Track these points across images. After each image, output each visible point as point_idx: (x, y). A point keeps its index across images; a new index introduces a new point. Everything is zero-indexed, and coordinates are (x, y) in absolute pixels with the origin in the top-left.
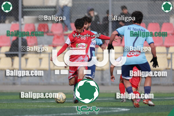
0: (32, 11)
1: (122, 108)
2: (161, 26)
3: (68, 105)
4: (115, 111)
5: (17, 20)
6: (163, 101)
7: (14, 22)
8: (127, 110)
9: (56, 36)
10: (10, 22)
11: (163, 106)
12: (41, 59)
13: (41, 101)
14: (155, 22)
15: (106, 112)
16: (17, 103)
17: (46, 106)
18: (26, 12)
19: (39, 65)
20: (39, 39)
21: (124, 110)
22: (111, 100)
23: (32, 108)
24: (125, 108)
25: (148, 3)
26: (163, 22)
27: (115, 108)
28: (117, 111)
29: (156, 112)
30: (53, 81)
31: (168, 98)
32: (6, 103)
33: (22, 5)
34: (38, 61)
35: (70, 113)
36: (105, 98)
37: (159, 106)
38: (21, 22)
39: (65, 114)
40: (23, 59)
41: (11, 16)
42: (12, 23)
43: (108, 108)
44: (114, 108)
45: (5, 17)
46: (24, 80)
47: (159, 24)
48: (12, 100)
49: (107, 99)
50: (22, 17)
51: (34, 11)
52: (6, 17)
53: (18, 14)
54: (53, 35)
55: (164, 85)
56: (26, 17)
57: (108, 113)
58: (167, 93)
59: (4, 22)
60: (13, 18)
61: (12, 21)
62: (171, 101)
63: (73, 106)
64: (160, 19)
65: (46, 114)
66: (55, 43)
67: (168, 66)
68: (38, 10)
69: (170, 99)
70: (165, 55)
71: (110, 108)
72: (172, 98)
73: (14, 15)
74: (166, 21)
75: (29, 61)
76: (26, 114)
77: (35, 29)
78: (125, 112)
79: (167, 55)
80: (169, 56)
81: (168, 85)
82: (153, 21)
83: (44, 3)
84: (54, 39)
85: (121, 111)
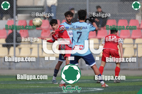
0: (24, 10)
1: (97, 88)
2: (129, 22)
3: (53, 86)
4: (91, 90)
5: (12, 17)
6: (131, 82)
7: (10, 19)
8: (101, 89)
9: (43, 30)
10: (6, 19)
11: (130, 86)
12: (31, 49)
13: (31, 83)
14: (124, 19)
15: (85, 91)
16: (13, 84)
17: (36, 86)
18: (19, 10)
19: (30, 53)
20: (30, 32)
21: (99, 89)
22: (88, 81)
23: (24, 88)
24: (100, 88)
25: (118, 4)
26: (130, 19)
27: (92, 88)
28: (93, 90)
29: (125, 91)
30: (41, 66)
31: (134, 80)
32: (4, 84)
33: (16, 5)
34: (29, 50)
35: (56, 92)
36: (83, 80)
37: (127, 86)
38: (15, 19)
39: (51, 93)
40: (17, 49)
41: (8, 14)
42: (8, 20)
43: (86, 88)
44: (90, 88)
45: (2, 15)
46: (18, 65)
47: (128, 20)
48: (8, 82)
49: (85, 81)
50: (17, 15)
51: (26, 10)
52: (4, 15)
53: (13, 12)
54: (41, 29)
55: (131, 70)
56: (19, 15)
57: (86, 92)
58: (134, 76)
59: (2, 19)
60: (9, 16)
61: (8, 18)
62: (137, 82)
63: (57, 86)
64: (128, 17)
65: (36, 92)
66: (43, 36)
67: (135, 54)
68: (29, 9)
69: (136, 81)
70: (132, 45)
71: (88, 88)
72: (138, 80)
73: (10, 13)
74: (132, 18)
75: (22, 50)
76: (19, 93)
77: (26, 25)
78: (100, 91)
79: (134, 45)
80: (135, 46)
81: (134, 70)
82: (122, 18)
83: (34, 3)
84: (42, 33)
85: (96, 90)
